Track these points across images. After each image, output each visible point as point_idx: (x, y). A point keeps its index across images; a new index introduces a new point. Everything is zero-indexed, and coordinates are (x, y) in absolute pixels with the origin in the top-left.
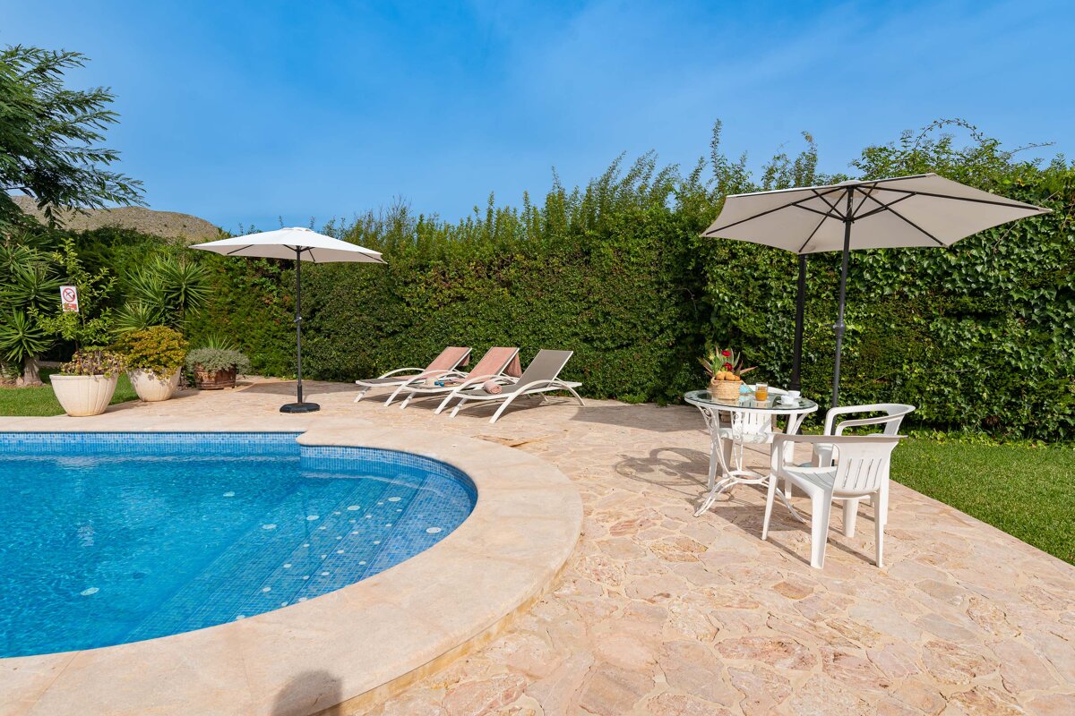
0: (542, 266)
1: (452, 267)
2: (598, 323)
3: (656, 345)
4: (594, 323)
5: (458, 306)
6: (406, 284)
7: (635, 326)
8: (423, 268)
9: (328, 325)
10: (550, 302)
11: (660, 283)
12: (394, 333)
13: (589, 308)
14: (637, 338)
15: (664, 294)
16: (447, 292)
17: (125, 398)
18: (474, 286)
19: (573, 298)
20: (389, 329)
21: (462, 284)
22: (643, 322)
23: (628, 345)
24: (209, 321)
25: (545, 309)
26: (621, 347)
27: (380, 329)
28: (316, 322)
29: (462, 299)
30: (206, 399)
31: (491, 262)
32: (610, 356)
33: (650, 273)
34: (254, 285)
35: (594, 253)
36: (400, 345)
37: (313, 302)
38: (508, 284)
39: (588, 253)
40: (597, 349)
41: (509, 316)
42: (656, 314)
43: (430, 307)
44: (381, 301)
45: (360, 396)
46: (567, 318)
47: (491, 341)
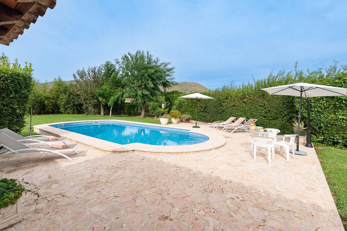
0: (252, 99)
1: (232, 99)
2: (267, 113)
3: (284, 119)
4: (266, 113)
5: (234, 107)
6: (223, 102)
7: (278, 114)
8: (227, 99)
9: (208, 111)
10: (255, 107)
11: (284, 103)
12: (221, 113)
13: (265, 109)
14: (279, 117)
15: (285, 106)
16: (231, 104)
17: (170, 123)
18: (237, 103)
19: (261, 106)
20: (220, 112)
21: (235, 102)
22: (280, 113)
23: (276, 119)
24: (187, 109)
25: (254, 109)
26: (274, 119)
27: (218, 112)
28: (206, 110)
29: (235, 106)
30: (183, 124)
31: (241, 98)
32: (271, 121)
33: (280, 100)
34: (195, 102)
35: (265, 95)
36: (222, 116)
37: (205, 106)
38: (245, 103)
39: (264, 95)
40: (267, 119)
41: (245, 110)
42: (283, 111)
43: (228, 108)
44: (218, 106)
45: (209, 126)
46: (259, 111)
47: (241, 116)
